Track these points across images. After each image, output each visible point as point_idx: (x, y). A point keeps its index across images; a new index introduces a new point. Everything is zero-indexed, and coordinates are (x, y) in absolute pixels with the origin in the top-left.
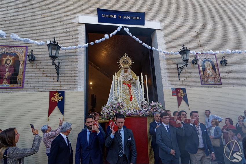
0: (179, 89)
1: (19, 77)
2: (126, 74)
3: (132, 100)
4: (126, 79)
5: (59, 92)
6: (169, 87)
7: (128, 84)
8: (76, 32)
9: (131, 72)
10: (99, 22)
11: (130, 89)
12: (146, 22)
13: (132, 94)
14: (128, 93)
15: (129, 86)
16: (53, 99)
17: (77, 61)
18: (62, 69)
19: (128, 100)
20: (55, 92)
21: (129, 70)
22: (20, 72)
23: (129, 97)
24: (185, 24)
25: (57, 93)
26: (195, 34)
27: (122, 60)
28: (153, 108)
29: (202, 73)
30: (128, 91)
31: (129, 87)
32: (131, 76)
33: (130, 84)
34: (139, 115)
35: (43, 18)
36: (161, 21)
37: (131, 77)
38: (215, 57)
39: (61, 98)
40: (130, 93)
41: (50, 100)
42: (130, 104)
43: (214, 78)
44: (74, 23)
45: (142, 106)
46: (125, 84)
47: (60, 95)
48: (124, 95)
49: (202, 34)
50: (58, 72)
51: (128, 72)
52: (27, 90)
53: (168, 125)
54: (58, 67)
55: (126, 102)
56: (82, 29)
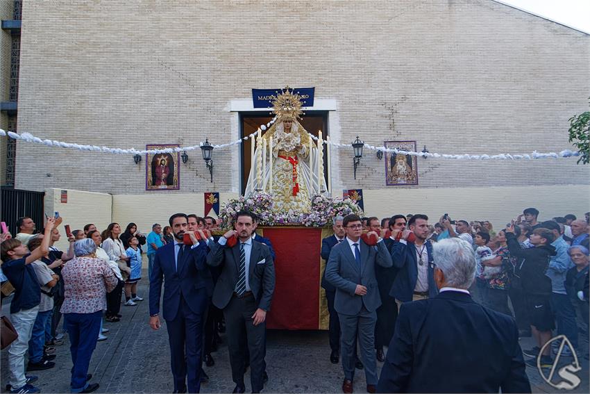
0: (353, 191)
1: (175, 178)
2: (287, 135)
3: (298, 194)
4: (286, 146)
5: (213, 194)
6: (340, 187)
7: (290, 158)
8: (229, 123)
9: (300, 131)
10: (255, 107)
11: (294, 168)
12: (316, 101)
13: (300, 180)
14: (291, 177)
15: (292, 162)
16: (208, 200)
17: (230, 159)
18: (215, 169)
19: (289, 193)
20: (210, 194)
21: (296, 126)
22: (175, 174)
23: (291, 187)
24: (374, 98)
25: (212, 195)
26: (389, 113)
27: (280, 102)
28: (335, 210)
29: (390, 170)
30: (289, 174)
31: (294, 165)
32: (297, 140)
33: (296, 158)
34: (303, 223)
35: (192, 108)
36: (337, 97)
37: (299, 142)
38: (414, 145)
39: (216, 200)
40: (294, 179)
41: (205, 201)
42: (293, 202)
43: (407, 176)
44: (225, 112)
45: (314, 205)
46: (285, 158)
47: (215, 197)
48: (281, 182)
49: (400, 111)
50: (211, 173)
51: (292, 130)
52: (183, 192)
53: (358, 242)
54: (211, 168)
55: (283, 198)
56: (235, 119)
